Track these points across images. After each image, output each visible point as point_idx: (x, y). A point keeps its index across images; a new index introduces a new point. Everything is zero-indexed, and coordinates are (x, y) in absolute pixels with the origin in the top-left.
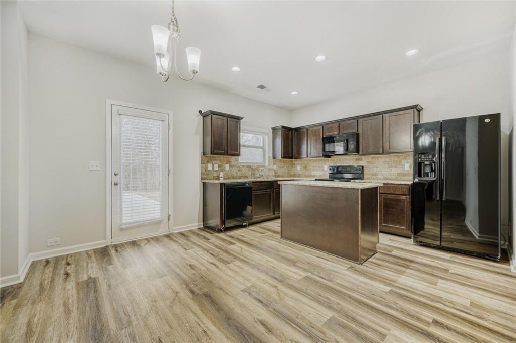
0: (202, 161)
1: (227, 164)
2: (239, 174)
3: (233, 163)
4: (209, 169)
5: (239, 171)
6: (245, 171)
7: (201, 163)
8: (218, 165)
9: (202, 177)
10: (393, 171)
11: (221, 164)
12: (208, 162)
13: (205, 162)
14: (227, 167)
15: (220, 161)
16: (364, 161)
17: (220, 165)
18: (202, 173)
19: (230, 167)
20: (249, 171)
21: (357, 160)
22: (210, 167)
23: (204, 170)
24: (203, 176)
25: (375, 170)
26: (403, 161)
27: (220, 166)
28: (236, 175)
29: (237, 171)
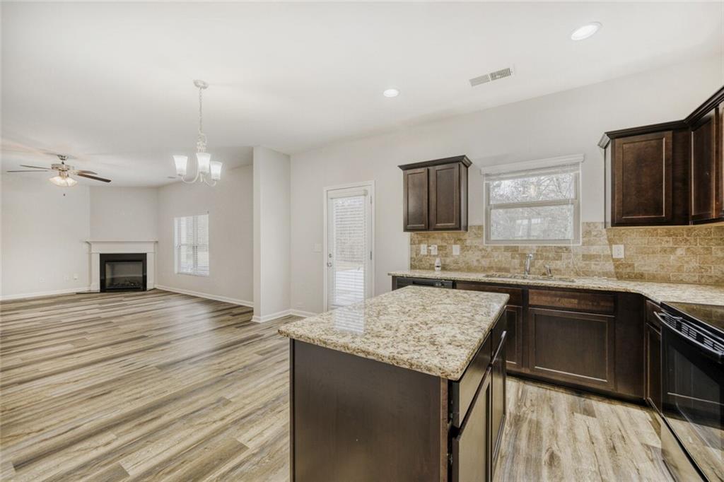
0: (411, 240)
1: (455, 243)
2: (485, 263)
3: (468, 242)
4: (422, 253)
5: (483, 257)
6: (501, 258)
7: (411, 244)
8: (439, 246)
9: (411, 264)
11: (445, 244)
12: (420, 242)
13: (417, 242)
14: (456, 250)
15: (443, 239)
17: (442, 246)
18: (411, 258)
19: (462, 249)
20: (513, 258)
22: (423, 249)
23: (415, 254)
24: (413, 263)
27: (440, 248)
28: (476, 264)
29: (479, 258)
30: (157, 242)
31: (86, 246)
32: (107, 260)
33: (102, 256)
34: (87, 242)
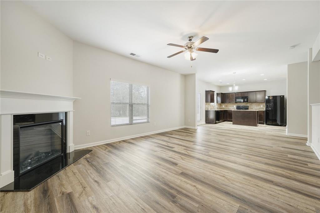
9: (205, 109)
10: (258, 107)
16: (248, 105)
21: (246, 104)
25: (252, 107)
26: (261, 105)
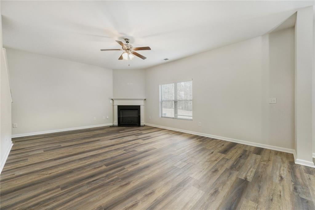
30: (145, 99)
31: (111, 101)
32: (121, 109)
33: (119, 107)
34: (112, 99)
